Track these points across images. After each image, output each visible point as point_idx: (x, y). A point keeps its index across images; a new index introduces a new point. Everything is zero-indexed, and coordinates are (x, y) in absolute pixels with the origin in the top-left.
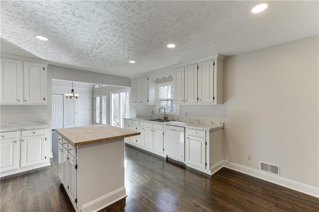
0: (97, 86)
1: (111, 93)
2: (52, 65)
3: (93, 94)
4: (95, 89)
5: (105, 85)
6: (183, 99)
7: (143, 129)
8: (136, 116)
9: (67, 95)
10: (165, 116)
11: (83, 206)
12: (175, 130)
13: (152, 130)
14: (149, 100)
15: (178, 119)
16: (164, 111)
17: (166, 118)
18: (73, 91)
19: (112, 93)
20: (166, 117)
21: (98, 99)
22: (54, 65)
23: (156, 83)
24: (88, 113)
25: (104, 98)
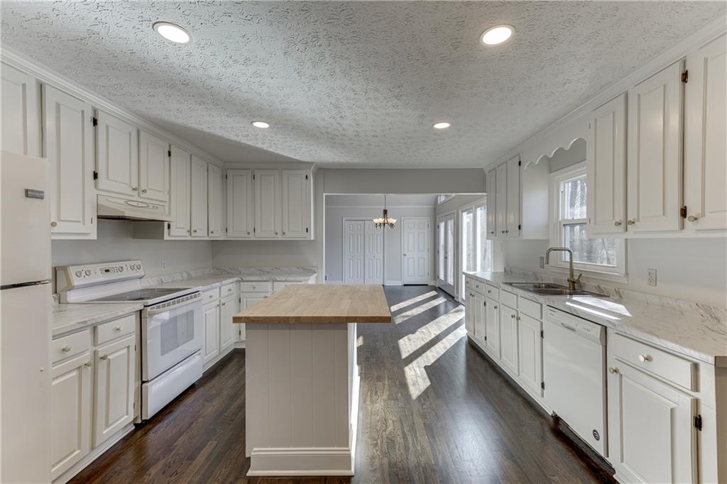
0: (442, 198)
1: (460, 211)
2: (324, 169)
3: (437, 214)
4: (440, 205)
5: (454, 195)
6: (620, 217)
7: (495, 307)
8: (503, 271)
9: (376, 221)
10: (572, 275)
11: (255, 449)
12: (573, 330)
13: (513, 316)
14: (523, 227)
15: (618, 292)
16: (568, 259)
17: (574, 283)
18: (385, 212)
19: (463, 211)
20: (576, 278)
21: (442, 225)
22: (329, 169)
23: (551, 172)
24: (426, 256)
25: (451, 223)
